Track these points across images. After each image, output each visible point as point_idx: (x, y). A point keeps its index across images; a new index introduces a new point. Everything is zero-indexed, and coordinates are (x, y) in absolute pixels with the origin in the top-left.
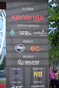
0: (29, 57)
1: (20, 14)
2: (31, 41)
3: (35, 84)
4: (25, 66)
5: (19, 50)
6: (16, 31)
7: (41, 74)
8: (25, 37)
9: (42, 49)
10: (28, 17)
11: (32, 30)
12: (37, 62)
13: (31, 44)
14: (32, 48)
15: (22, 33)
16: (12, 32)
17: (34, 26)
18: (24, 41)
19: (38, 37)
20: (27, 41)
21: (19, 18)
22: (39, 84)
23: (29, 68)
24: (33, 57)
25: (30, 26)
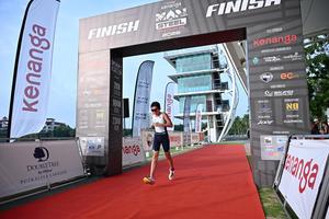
0: (279, 86)
1: (265, 38)
2: (282, 68)
3: (290, 119)
4: (273, 98)
5: (265, 79)
6: (261, 57)
7: (296, 107)
8: (273, 64)
9: (297, 76)
10: (275, 40)
11: (281, 54)
12: (290, 93)
13: (282, 72)
14: (283, 76)
15: (268, 60)
16: (256, 61)
17: (284, 49)
18: (272, 69)
19: (290, 62)
20: (276, 68)
21: (262, 42)
22: (295, 119)
23: (280, 100)
24: (284, 86)
25: (278, 50)
